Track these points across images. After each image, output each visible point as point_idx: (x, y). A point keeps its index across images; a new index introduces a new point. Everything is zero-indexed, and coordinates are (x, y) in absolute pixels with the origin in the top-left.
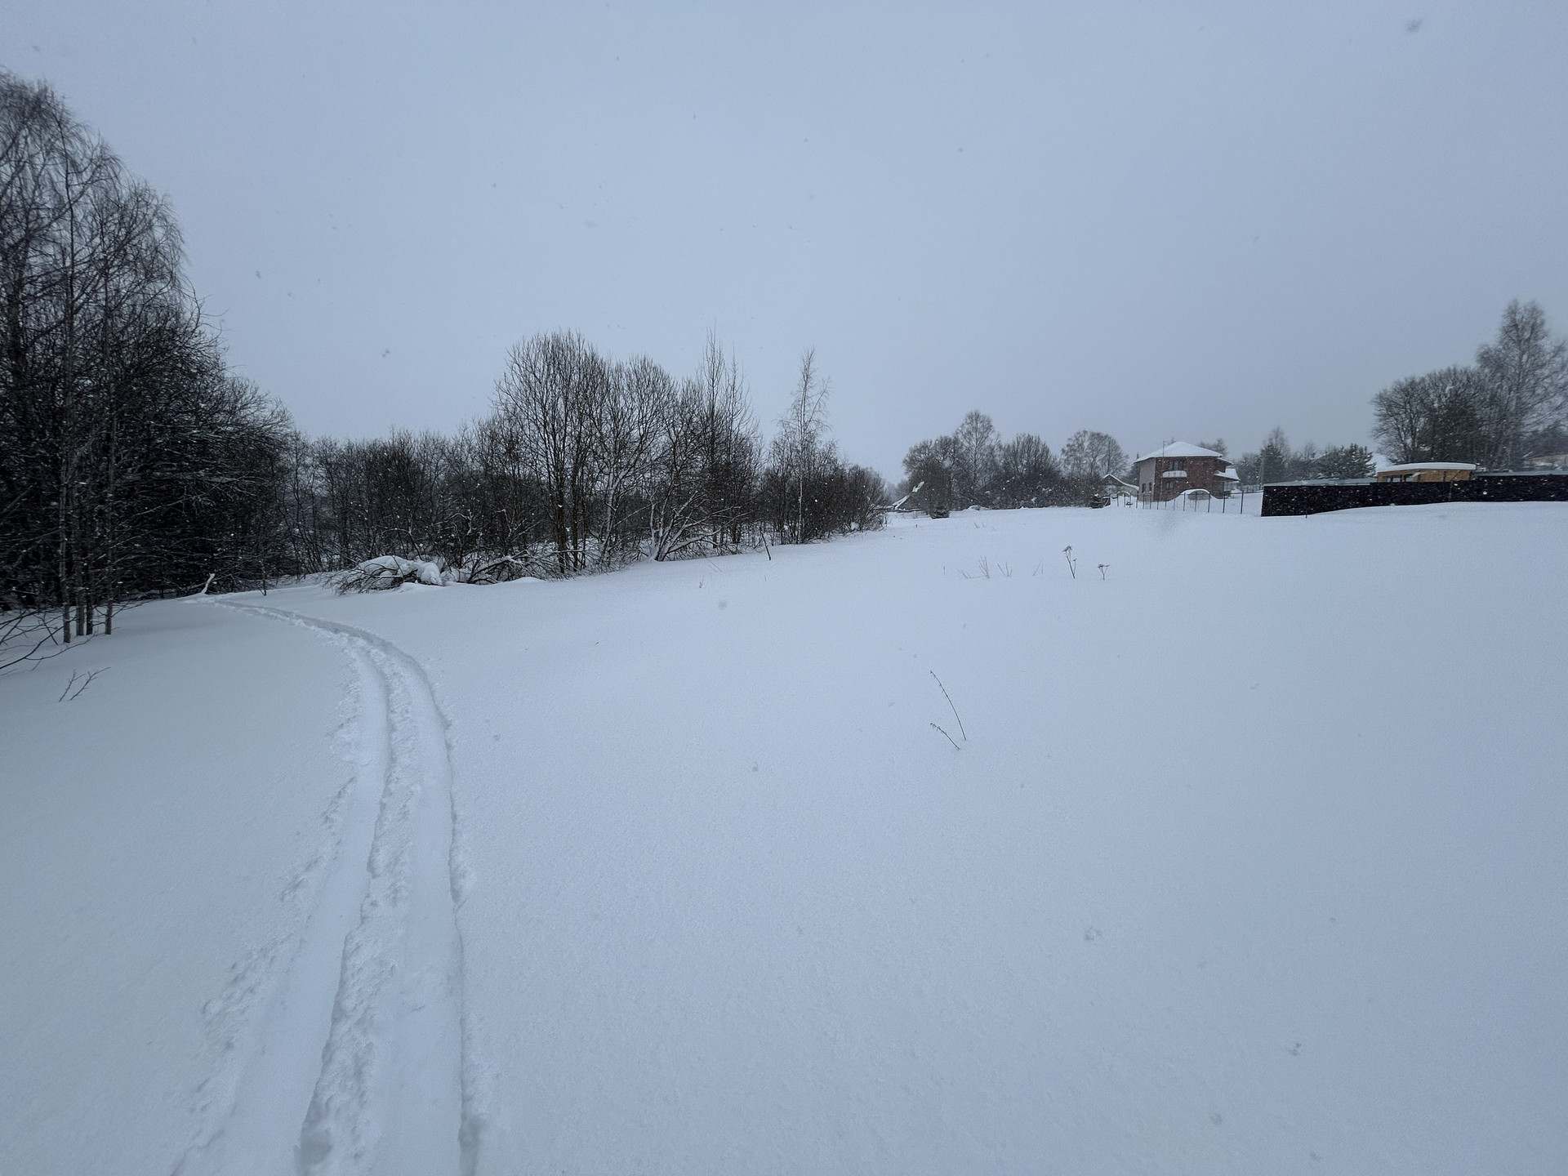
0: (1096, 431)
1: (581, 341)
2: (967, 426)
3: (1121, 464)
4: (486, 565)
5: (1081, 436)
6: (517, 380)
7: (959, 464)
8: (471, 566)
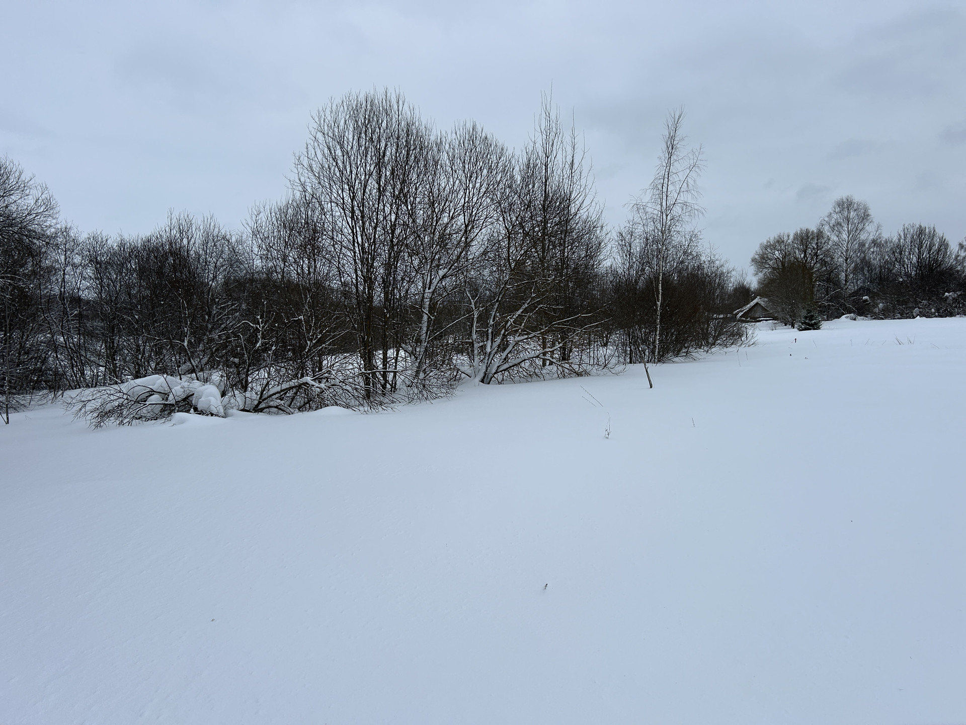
2: (835, 216)
4: (277, 388)
7: (824, 263)
8: (259, 388)
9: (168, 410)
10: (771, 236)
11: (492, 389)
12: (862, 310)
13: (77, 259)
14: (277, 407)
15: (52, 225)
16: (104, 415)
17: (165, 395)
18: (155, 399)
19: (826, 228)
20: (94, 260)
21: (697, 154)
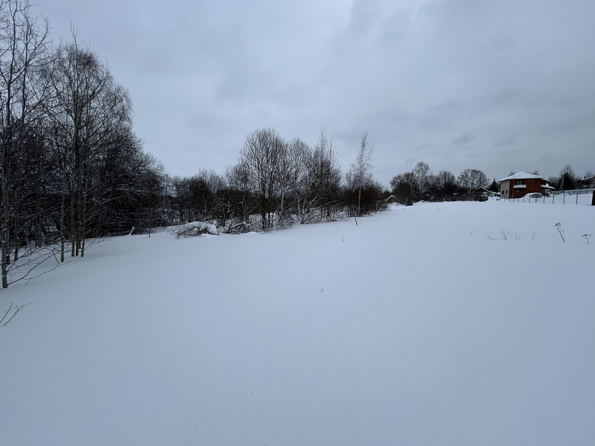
0: (474, 169)
1: (274, 131)
2: (418, 168)
4: (235, 226)
5: (467, 171)
6: (248, 149)
7: (414, 183)
8: (229, 226)
9: (199, 233)
10: (396, 175)
11: (305, 226)
12: (426, 199)
13: (171, 184)
14: (234, 232)
15: (162, 173)
16: (179, 234)
17: (199, 228)
18: (196, 229)
19: (415, 172)
20: (176, 184)
21: (372, 148)
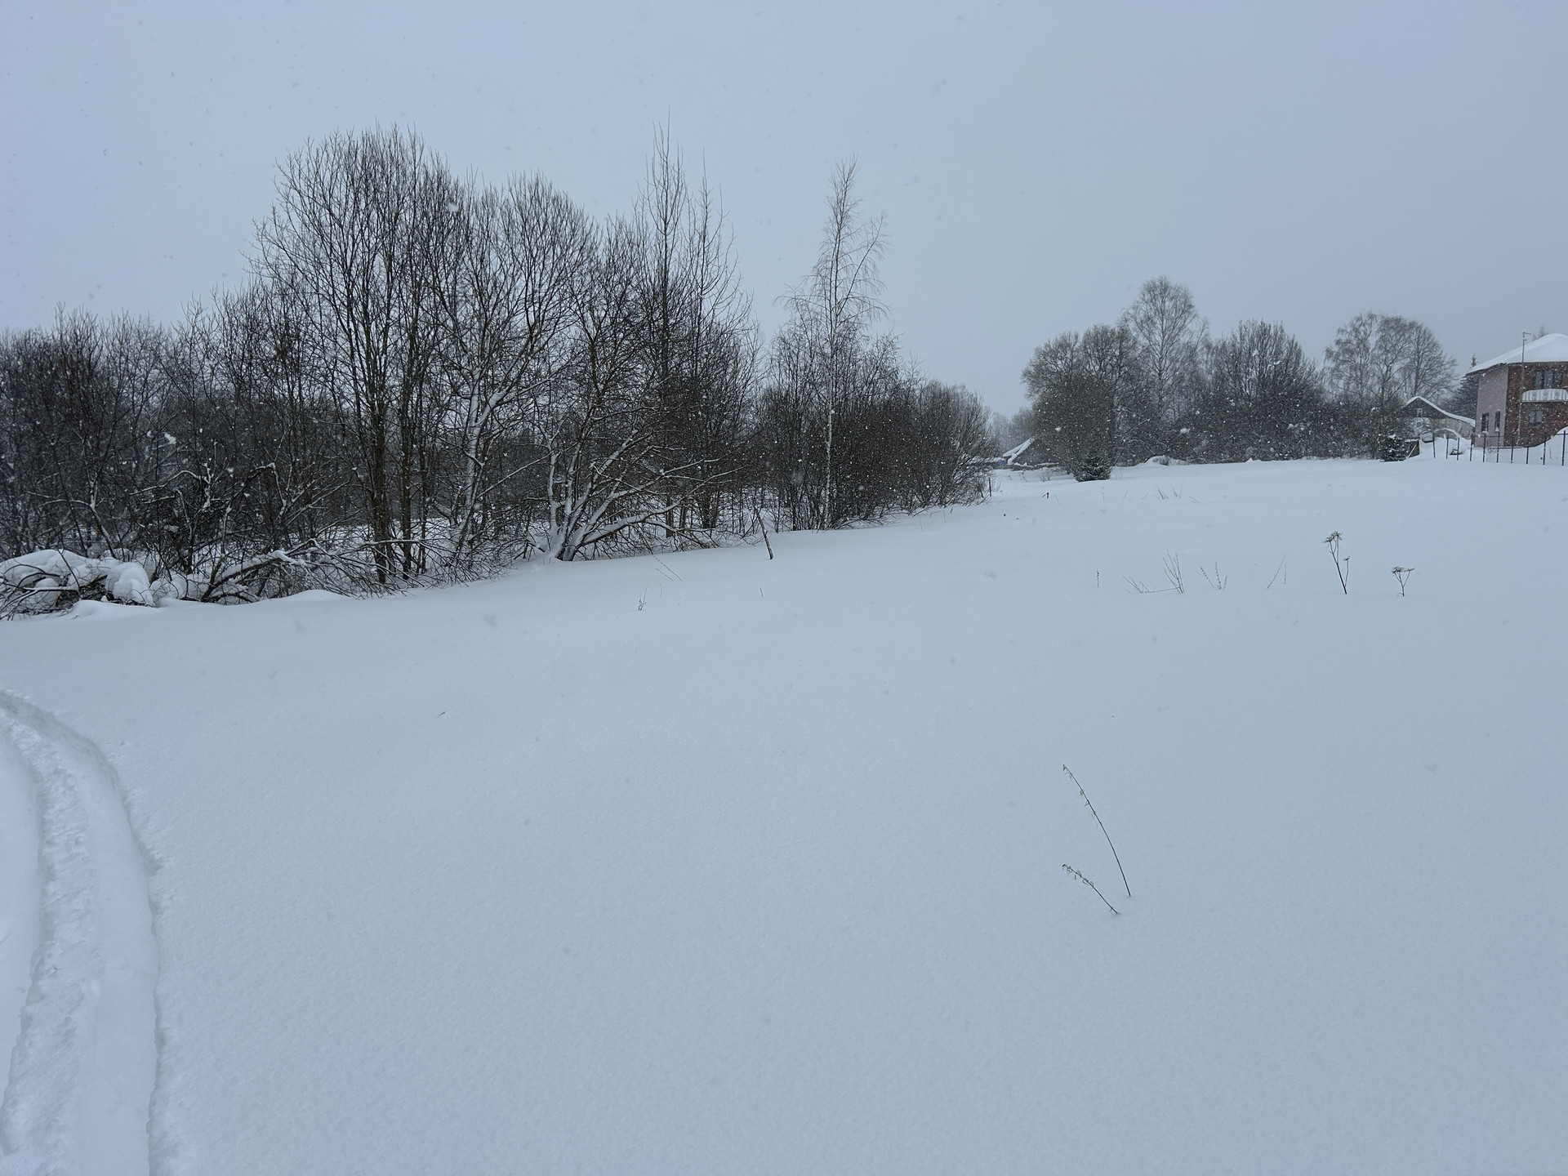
0: (1391, 315)
1: (418, 147)
2: (1144, 307)
3: (1440, 377)
4: (238, 568)
5: (1363, 325)
6: (297, 221)
8: (210, 571)
9: (66, 599)
11: (577, 568)
12: (1180, 450)
14: (237, 595)
17: (62, 579)
18: (47, 583)
19: (1132, 325)
